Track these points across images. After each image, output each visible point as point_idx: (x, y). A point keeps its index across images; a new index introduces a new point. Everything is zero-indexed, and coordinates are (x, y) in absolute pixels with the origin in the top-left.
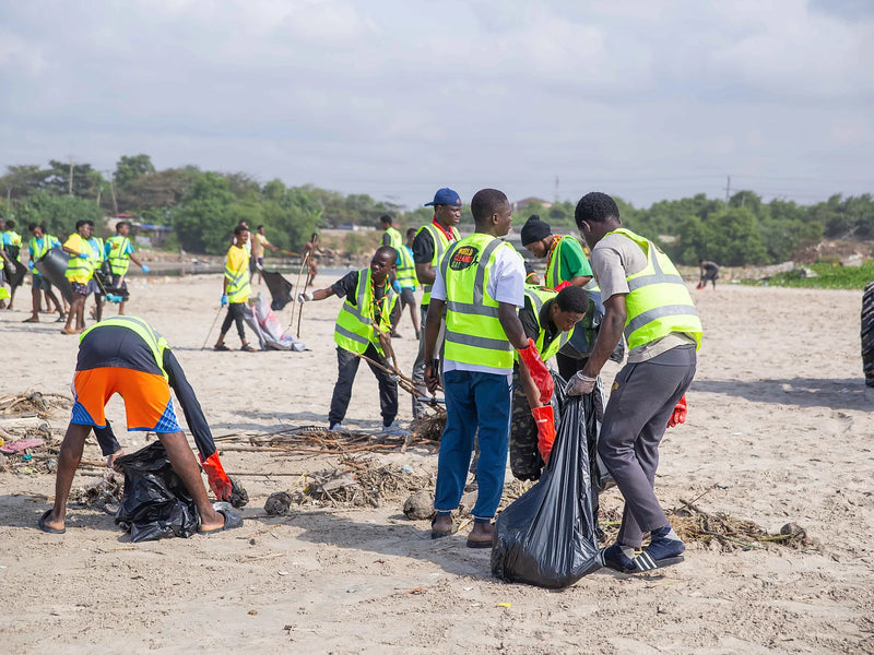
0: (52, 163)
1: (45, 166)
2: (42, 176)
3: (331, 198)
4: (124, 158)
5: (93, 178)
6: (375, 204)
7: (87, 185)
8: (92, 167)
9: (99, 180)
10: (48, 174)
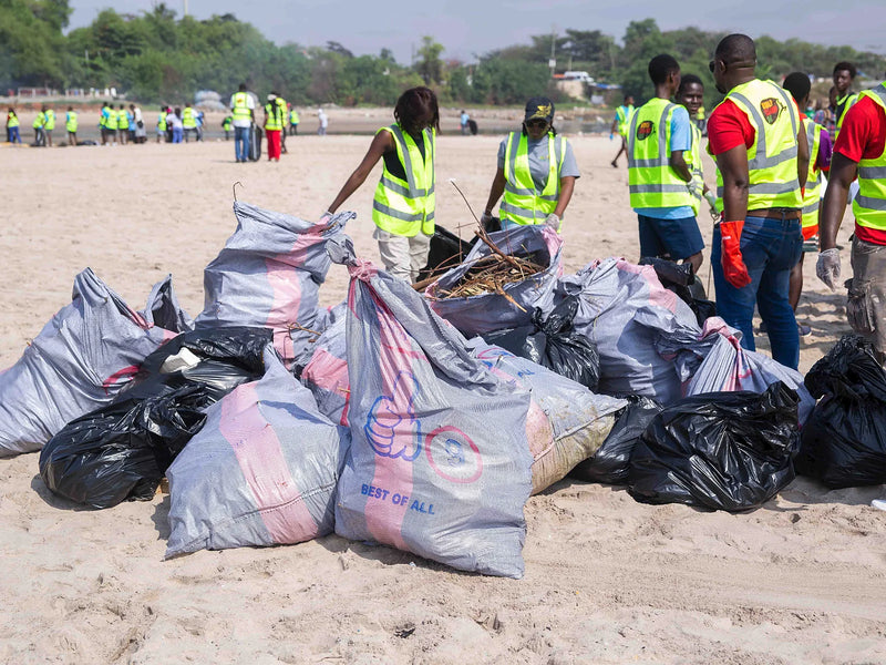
0: (569, 32)
1: (563, 35)
2: (560, 43)
3: (814, 52)
4: (632, 23)
5: (603, 43)
6: (856, 55)
7: (597, 49)
8: (602, 33)
9: (607, 44)
10: (564, 41)
